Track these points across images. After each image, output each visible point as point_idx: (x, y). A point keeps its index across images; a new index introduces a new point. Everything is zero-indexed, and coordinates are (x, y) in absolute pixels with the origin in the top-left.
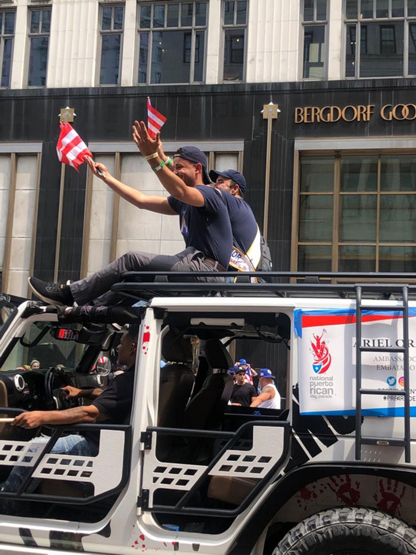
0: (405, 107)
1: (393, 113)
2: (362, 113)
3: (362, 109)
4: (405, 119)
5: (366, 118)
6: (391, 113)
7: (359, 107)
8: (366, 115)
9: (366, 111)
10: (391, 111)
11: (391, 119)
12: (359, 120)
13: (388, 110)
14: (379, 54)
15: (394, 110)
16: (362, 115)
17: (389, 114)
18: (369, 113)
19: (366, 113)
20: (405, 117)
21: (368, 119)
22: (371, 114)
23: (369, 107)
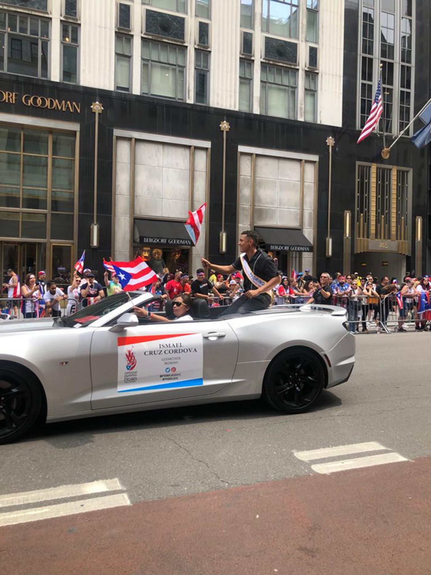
0: (39, 98)
1: (31, 101)
2: (10, 97)
3: (9, 94)
4: (39, 107)
5: (12, 101)
6: (29, 101)
7: (7, 93)
8: (12, 99)
9: (12, 96)
10: (30, 99)
11: (29, 105)
12: (7, 101)
13: (27, 99)
14: (31, 62)
15: (32, 99)
16: (9, 99)
17: (28, 101)
18: (14, 98)
19: (12, 97)
20: (39, 105)
21: (14, 102)
22: (16, 99)
23: (14, 94)
